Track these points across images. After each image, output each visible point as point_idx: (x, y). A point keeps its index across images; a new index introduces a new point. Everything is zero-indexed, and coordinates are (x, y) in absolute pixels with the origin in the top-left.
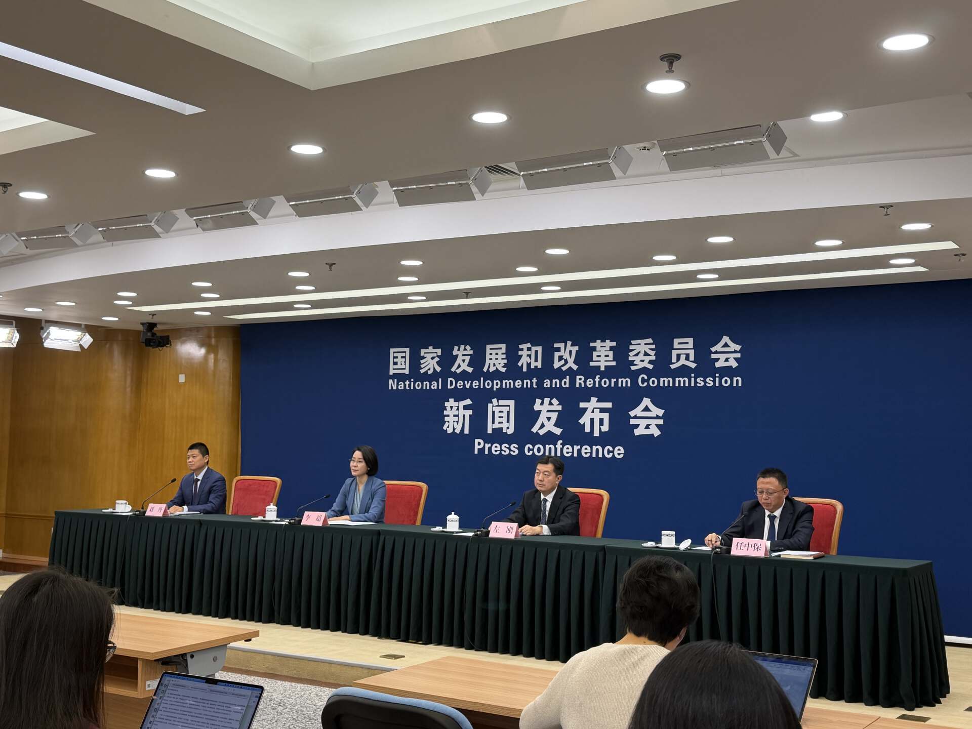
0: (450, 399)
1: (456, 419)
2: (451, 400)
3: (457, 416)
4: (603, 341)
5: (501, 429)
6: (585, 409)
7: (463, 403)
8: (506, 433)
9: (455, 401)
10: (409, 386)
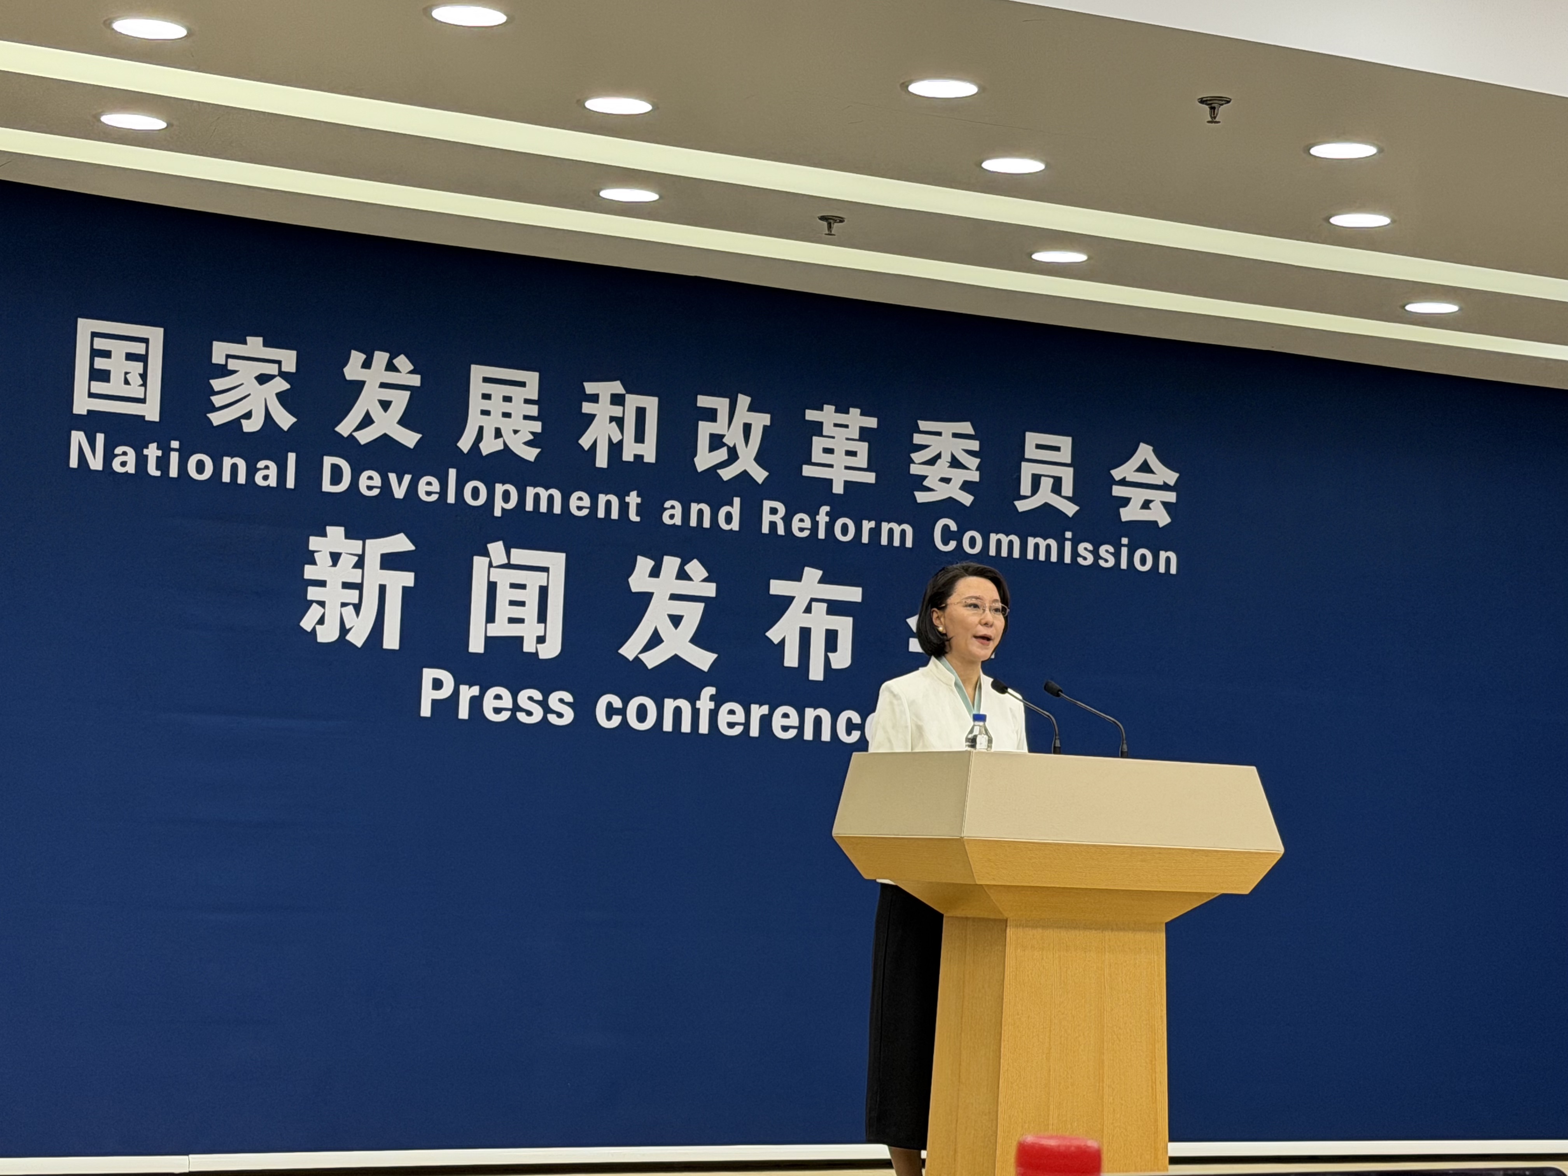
0: (330, 529)
1: (352, 596)
2: (336, 532)
3: (359, 587)
4: (842, 409)
5: (520, 639)
6: (788, 601)
7: (377, 547)
8: (536, 654)
9: (348, 536)
10: (163, 463)
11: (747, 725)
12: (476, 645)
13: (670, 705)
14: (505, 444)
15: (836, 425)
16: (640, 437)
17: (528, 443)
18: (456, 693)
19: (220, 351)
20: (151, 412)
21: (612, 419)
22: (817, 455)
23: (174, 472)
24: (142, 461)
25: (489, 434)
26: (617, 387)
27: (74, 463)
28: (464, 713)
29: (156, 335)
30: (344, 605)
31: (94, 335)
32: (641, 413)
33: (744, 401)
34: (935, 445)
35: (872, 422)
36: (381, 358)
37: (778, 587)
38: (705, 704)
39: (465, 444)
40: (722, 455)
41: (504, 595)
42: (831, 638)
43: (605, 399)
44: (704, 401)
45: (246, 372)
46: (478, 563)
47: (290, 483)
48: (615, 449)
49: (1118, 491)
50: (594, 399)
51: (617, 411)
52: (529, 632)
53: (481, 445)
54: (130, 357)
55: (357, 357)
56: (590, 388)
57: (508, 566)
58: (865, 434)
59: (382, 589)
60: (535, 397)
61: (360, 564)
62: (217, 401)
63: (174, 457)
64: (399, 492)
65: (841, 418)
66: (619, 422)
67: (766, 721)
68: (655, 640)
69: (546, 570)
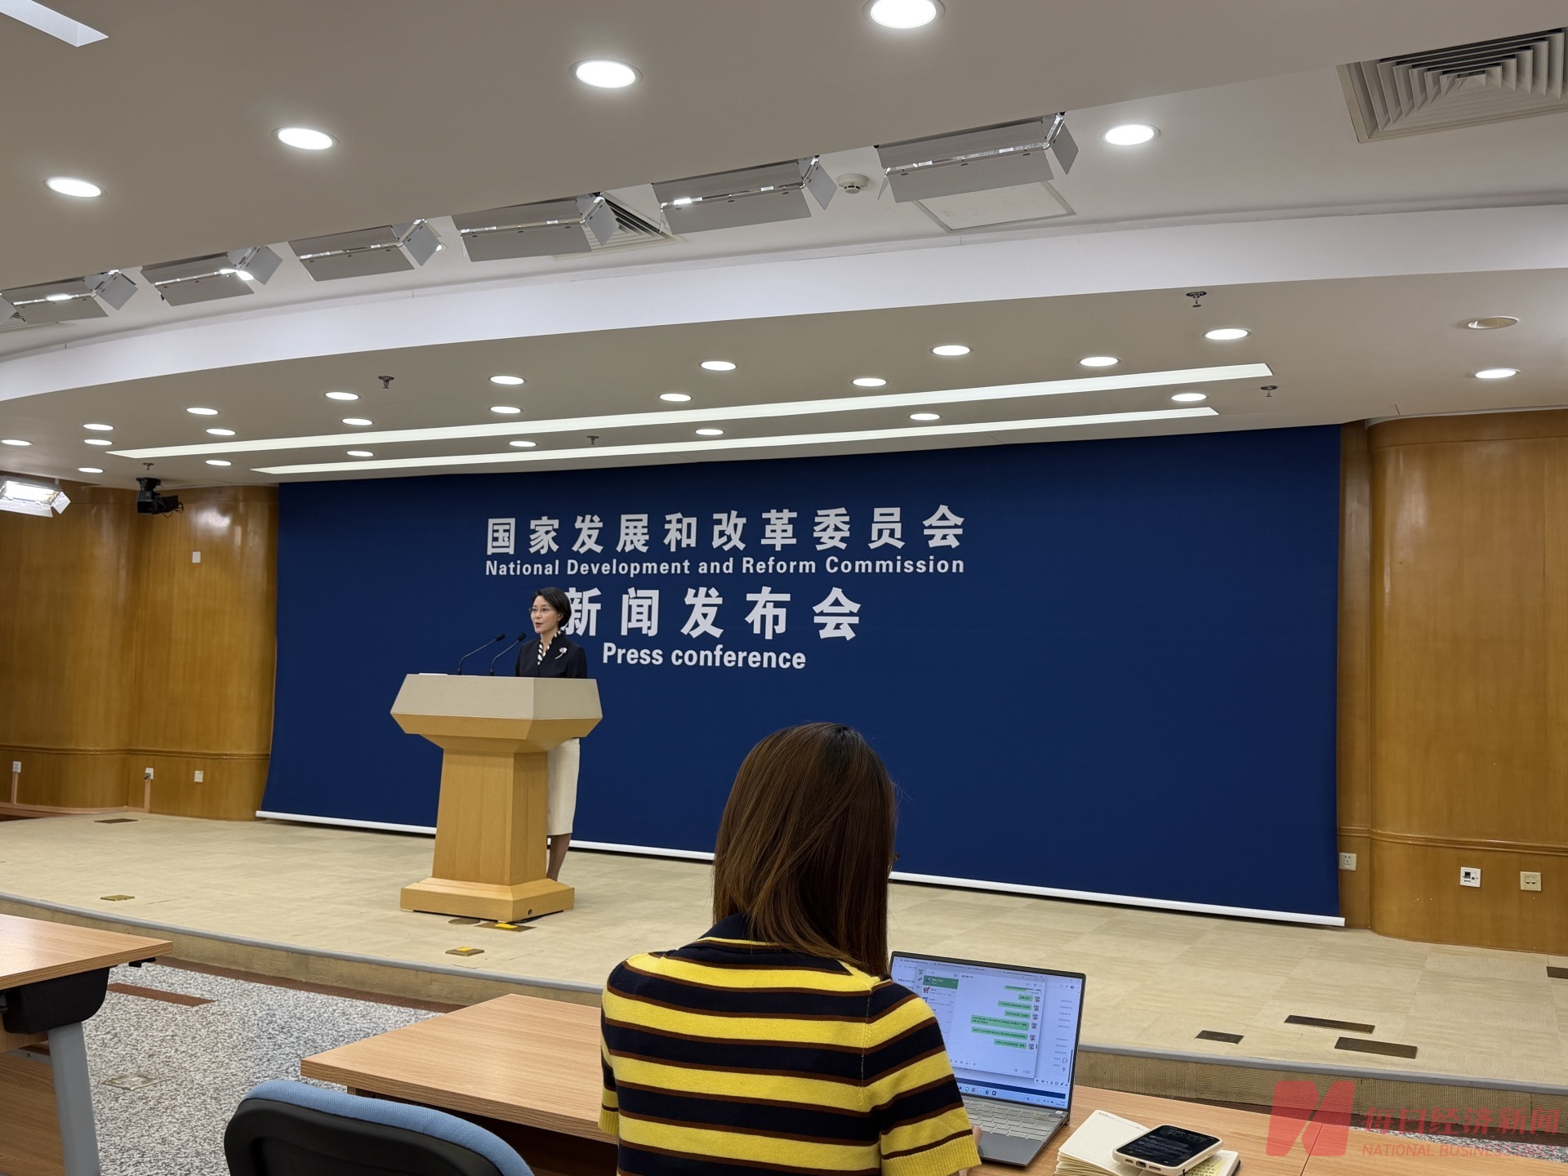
4: (780, 510)
5: (641, 629)
6: (754, 603)
7: (588, 594)
8: (647, 635)
9: (577, 591)
10: (515, 570)
11: (737, 661)
12: (624, 632)
13: (703, 653)
14: (635, 547)
15: (777, 518)
16: (689, 536)
17: (644, 545)
18: (617, 652)
19: (533, 524)
20: (511, 551)
21: (677, 530)
22: (768, 534)
23: (518, 573)
24: (508, 569)
25: (628, 543)
26: (679, 515)
27: (488, 573)
28: (619, 661)
29: (512, 521)
30: (576, 619)
31: (494, 524)
32: (689, 525)
33: (734, 513)
34: (826, 521)
35: (794, 515)
36: (588, 517)
37: (750, 597)
38: (718, 653)
39: (619, 549)
40: (725, 539)
41: (635, 610)
42: (776, 619)
43: (674, 521)
44: (716, 516)
45: (542, 530)
46: (625, 597)
47: (557, 573)
48: (679, 542)
49: (927, 532)
50: (670, 522)
51: (679, 526)
52: (644, 625)
53: (626, 548)
54: (505, 531)
55: (580, 518)
56: (668, 518)
57: (636, 598)
58: (791, 521)
59: (589, 611)
60: (646, 525)
61: (581, 602)
62: (532, 543)
63: (519, 566)
64: (595, 571)
65: (780, 515)
66: (680, 530)
67: (745, 659)
68: (696, 625)
69: (651, 598)
